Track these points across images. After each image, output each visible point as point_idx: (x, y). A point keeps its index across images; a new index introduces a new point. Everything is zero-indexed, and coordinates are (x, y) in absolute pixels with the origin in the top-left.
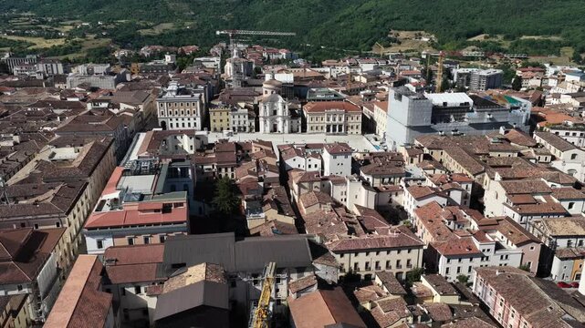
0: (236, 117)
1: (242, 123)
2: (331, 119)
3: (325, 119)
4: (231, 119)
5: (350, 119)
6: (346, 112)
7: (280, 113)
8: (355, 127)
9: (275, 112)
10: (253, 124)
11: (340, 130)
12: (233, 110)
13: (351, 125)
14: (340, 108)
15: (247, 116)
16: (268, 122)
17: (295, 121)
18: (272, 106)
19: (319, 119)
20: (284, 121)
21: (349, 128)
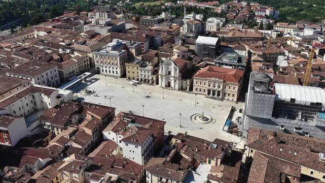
0: (143, 71)
1: (147, 77)
2: (212, 85)
3: (207, 84)
4: (140, 73)
5: (227, 88)
6: (224, 82)
7: (172, 74)
8: (231, 95)
9: (170, 73)
10: (154, 79)
11: (219, 95)
12: (142, 66)
13: (228, 92)
14: (220, 78)
15: (150, 72)
16: (164, 79)
17: (184, 82)
18: (168, 68)
19: (203, 83)
20: (175, 81)
21: (227, 95)
